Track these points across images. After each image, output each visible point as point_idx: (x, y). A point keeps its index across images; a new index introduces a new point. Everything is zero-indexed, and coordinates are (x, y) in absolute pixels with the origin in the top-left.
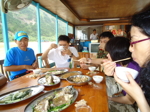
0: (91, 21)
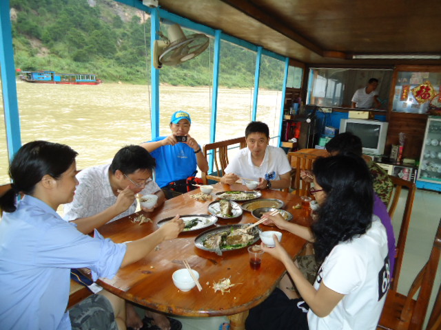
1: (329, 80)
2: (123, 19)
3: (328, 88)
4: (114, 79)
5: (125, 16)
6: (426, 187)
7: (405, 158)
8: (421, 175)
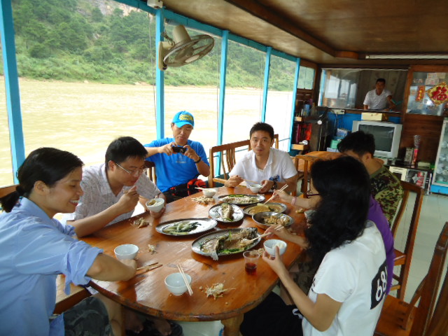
0: (367, 57)
1: (343, 81)
2: (103, 13)
3: (342, 89)
4: (79, 77)
5: (106, 9)
6: (441, 192)
7: (419, 161)
8: (437, 179)
